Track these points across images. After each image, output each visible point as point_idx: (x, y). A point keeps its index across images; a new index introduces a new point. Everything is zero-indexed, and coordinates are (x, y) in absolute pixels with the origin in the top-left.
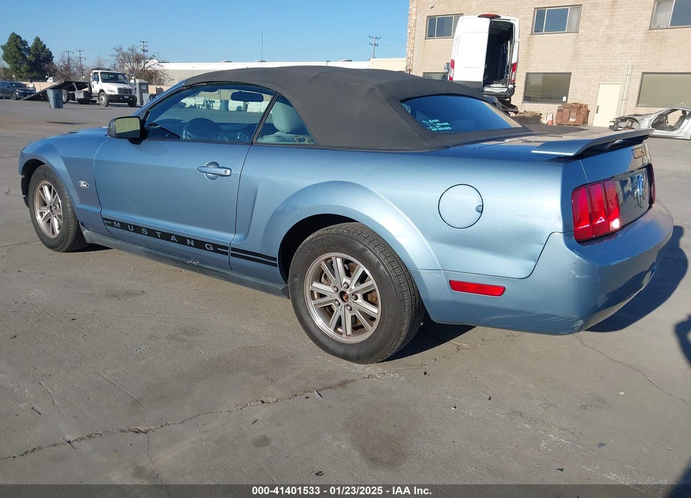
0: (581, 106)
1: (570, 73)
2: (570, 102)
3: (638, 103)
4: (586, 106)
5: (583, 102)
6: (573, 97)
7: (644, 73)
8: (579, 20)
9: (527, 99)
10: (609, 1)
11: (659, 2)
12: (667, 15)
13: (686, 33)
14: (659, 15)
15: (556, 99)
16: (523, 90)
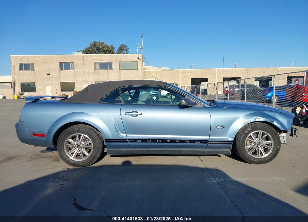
1: (74, 82)
2: (76, 91)
6: (77, 89)
8: (74, 67)
9: (62, 90)
10: (81, 61)
11: (95, 63)
12: (98, 66)
13: (104, 71)
14: (96, 66)
15: (72, 90)
16: (60, 88)
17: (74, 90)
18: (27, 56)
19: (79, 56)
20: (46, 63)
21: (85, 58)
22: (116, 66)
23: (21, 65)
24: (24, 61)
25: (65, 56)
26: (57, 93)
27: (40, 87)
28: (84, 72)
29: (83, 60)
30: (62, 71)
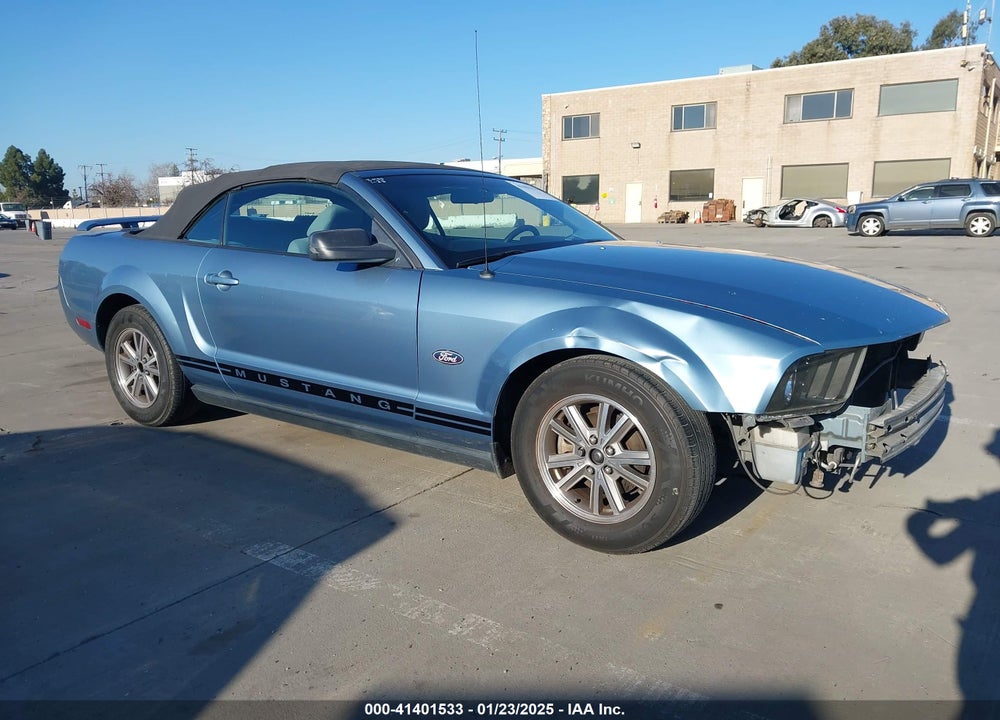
0: (727, 202)
1: (713, 169)
2: (715, 198)
3: (781, 196)
4: (732, 202)
5: (729, 198)
6: (718, 194)
7: (783, 167)
8: (715, 117)
9: (673, 198)
10: (742, 97)
11: (789, 97)
12: (798, 109)
13: (817, 126)
14: (791, 110)
15: (703, 196)
16: (668, 189)
17: (710, 195)
18: (584, 95)
19: (735, 77)
20: (634, 110)
21: (754, 85)
22: (864, 103)
23: (567, 120)
24: (576, 111)
25: (689, 83)
26: (656, 207)
27: (611, 189)
28: (747, 134)
29: (748, 90)
30: (678, 135)
